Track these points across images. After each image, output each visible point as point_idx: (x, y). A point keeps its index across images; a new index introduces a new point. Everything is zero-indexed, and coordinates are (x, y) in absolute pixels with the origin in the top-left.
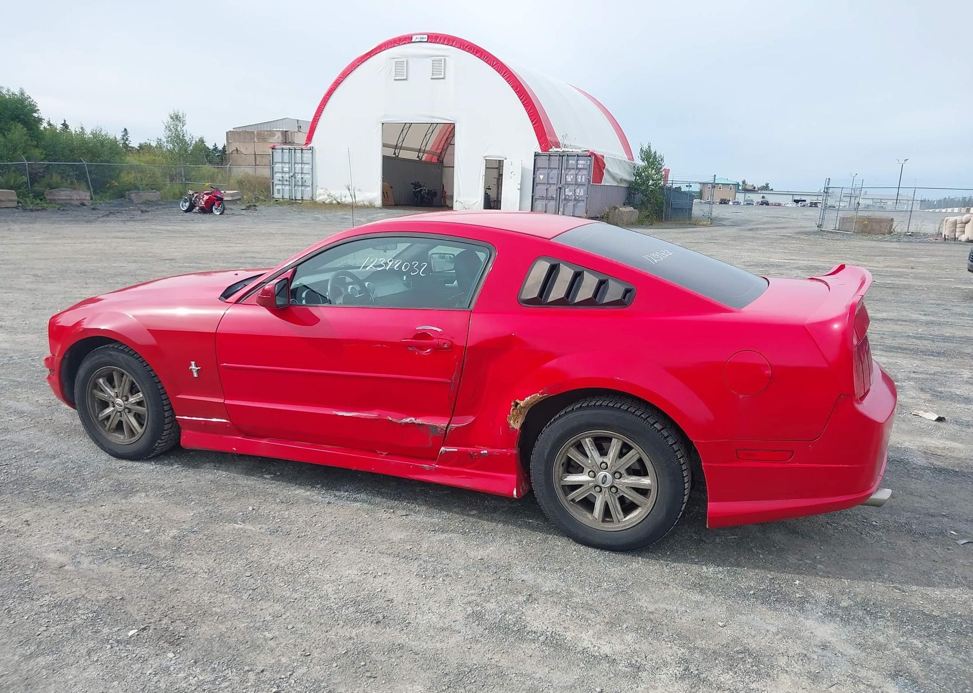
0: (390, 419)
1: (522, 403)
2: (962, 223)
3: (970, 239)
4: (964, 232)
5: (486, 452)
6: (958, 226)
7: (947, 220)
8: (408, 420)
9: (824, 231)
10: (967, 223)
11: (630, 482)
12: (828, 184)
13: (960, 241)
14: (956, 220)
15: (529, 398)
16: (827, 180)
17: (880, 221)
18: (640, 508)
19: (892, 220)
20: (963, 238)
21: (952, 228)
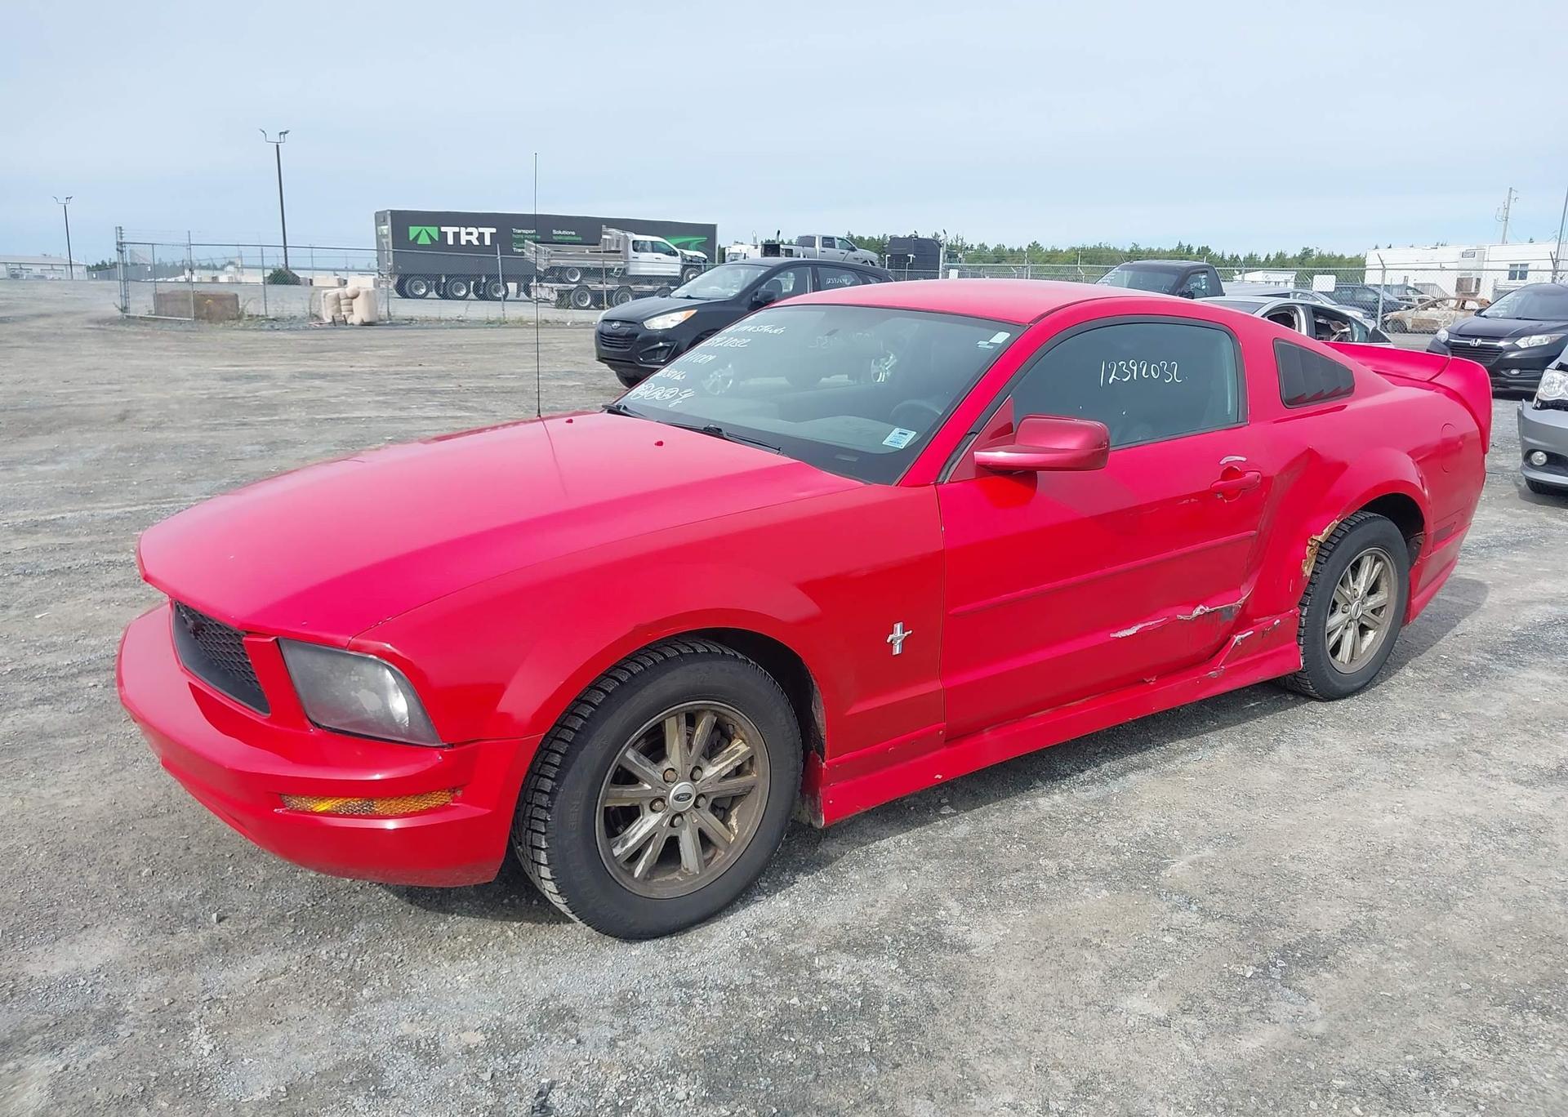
0: (1182, 617)
1: (1320, 538)
2: (347, 298)
3: (365, 321)
4: (352, 311)
5: (1278, 621)
6: (342, 302)
7: (325, 294)
8: (1197, 612)
9: (134, 318)
10: (355, 297)
11: (1373, 603)
12: (121, 237)
13: (352, 324)
14: (338, 295)
15: (1327, 529)
16: (119, 231)
17: (219, 299)
18: (1371, 632)
19: (236, 296)
20: (355, 319)
21: (335, 307)
